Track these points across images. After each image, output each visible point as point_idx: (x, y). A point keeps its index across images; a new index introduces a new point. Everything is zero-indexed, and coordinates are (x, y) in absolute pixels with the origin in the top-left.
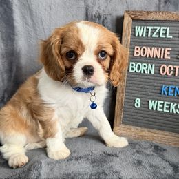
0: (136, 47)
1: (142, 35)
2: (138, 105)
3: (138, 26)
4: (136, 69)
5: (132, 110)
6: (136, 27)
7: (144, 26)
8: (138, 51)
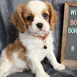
0: (71, 20)
1: (74, 14)
2: (73, 49)
3: (72, 9)
4: (71, 31)
5: (70, 52)
6: (71, 10)
7: (75, 9)
8: (72, 22)
